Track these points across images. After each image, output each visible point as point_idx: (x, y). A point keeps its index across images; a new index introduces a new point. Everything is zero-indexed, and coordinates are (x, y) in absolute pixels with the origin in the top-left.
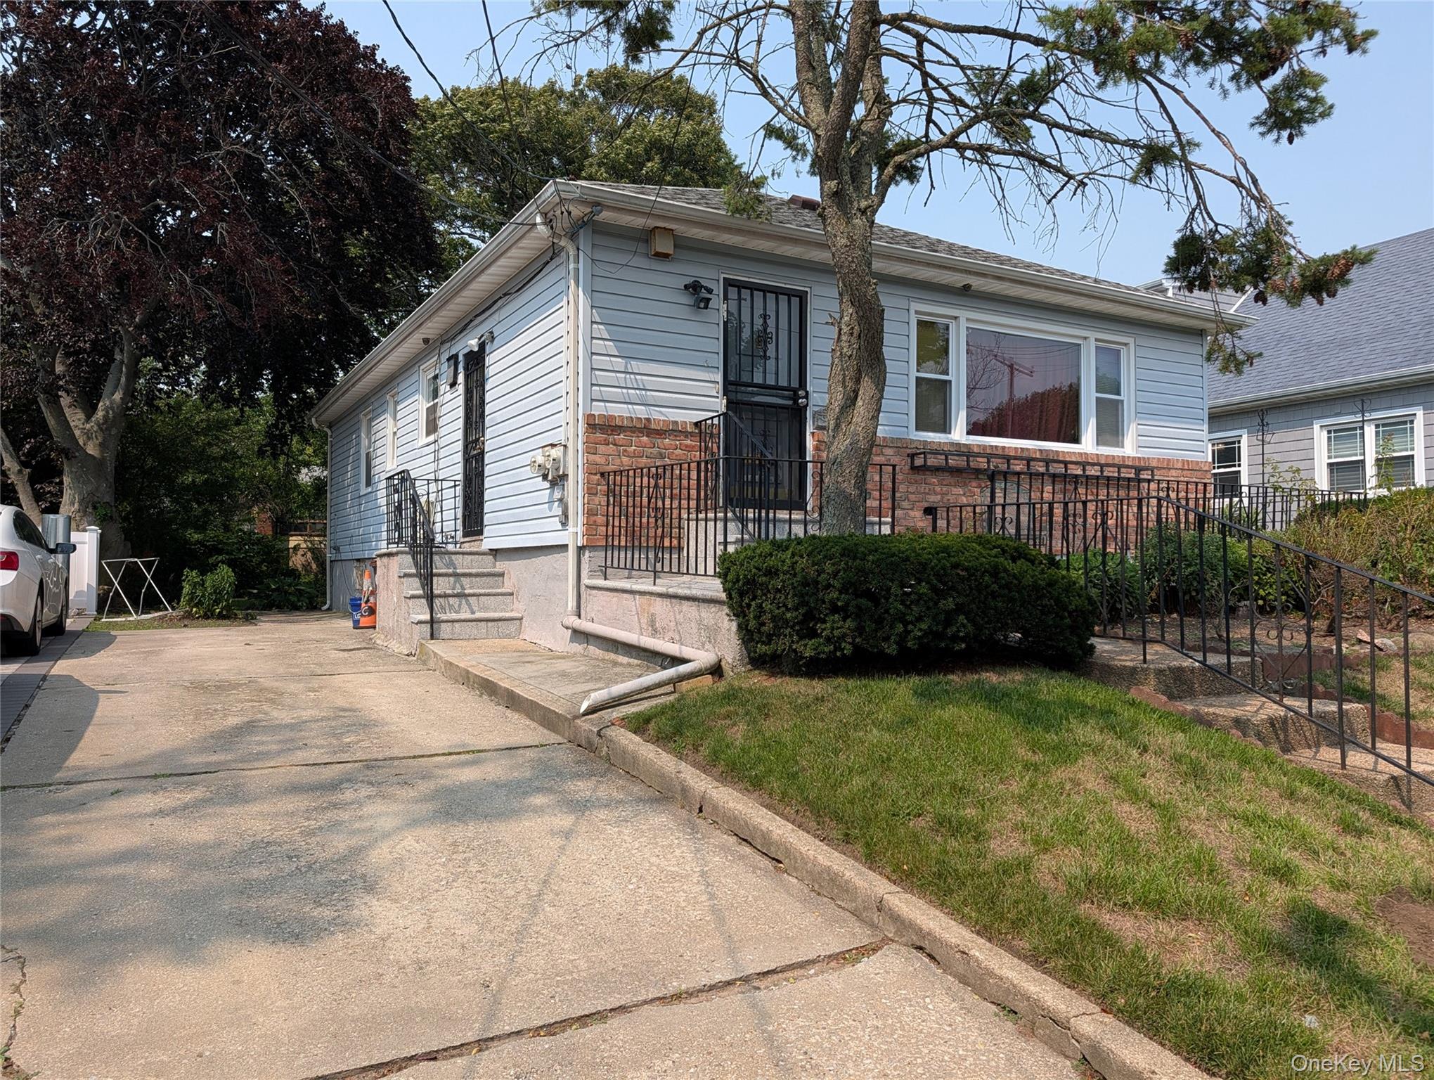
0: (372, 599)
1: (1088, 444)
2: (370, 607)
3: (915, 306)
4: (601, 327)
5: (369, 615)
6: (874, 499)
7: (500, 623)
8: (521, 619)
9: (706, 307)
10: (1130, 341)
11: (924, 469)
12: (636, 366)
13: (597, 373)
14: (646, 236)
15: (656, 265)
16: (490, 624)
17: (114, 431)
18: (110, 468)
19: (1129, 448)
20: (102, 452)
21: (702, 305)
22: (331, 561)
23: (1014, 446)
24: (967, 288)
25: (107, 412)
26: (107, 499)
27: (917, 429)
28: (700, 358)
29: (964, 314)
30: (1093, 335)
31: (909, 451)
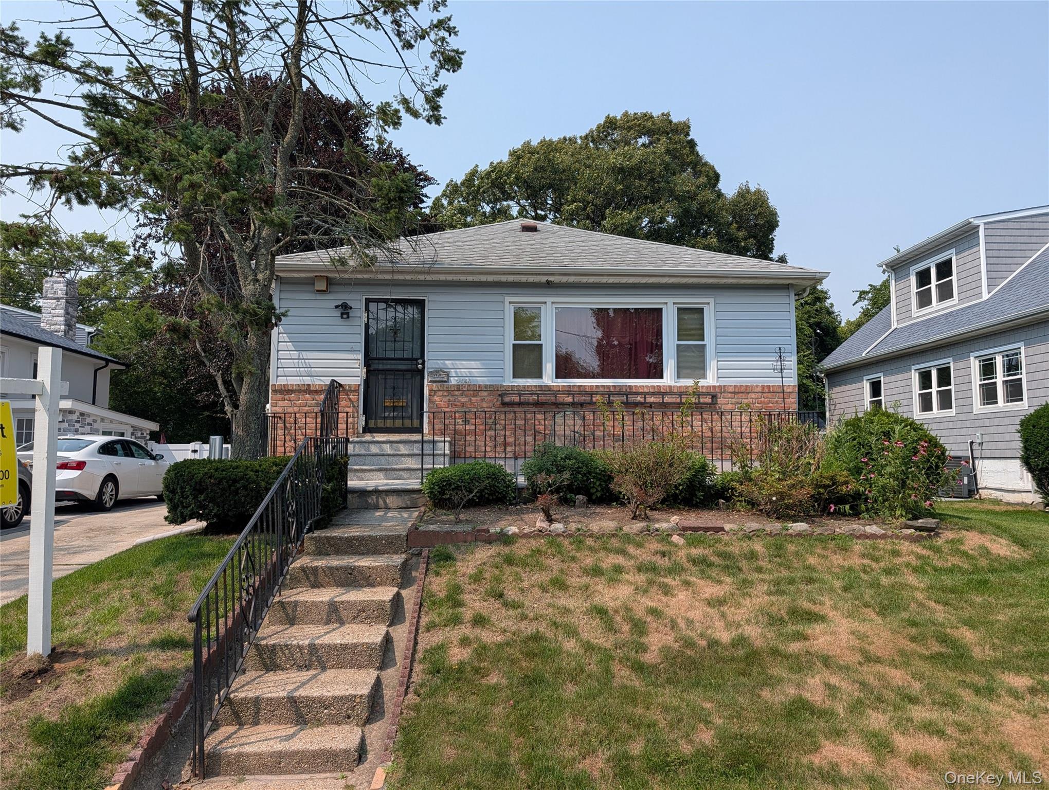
1: (669, 379)
3: (508, 299)
4: (285, 335)
6: (472, 424)
9: (348, 317)
10: (711, 301)
11: (511, 404)
12: (305, 355)
13: (282, 361)
14: (310, 282)
15: (319, 297)
19: (710, 380)
21: (345, 316)
23: (589, 384)
24: (548, 282)
27: (514, 377)
28: (348, 346)
29: (549, 300)
30: (670, 301)
31: (500, 393)
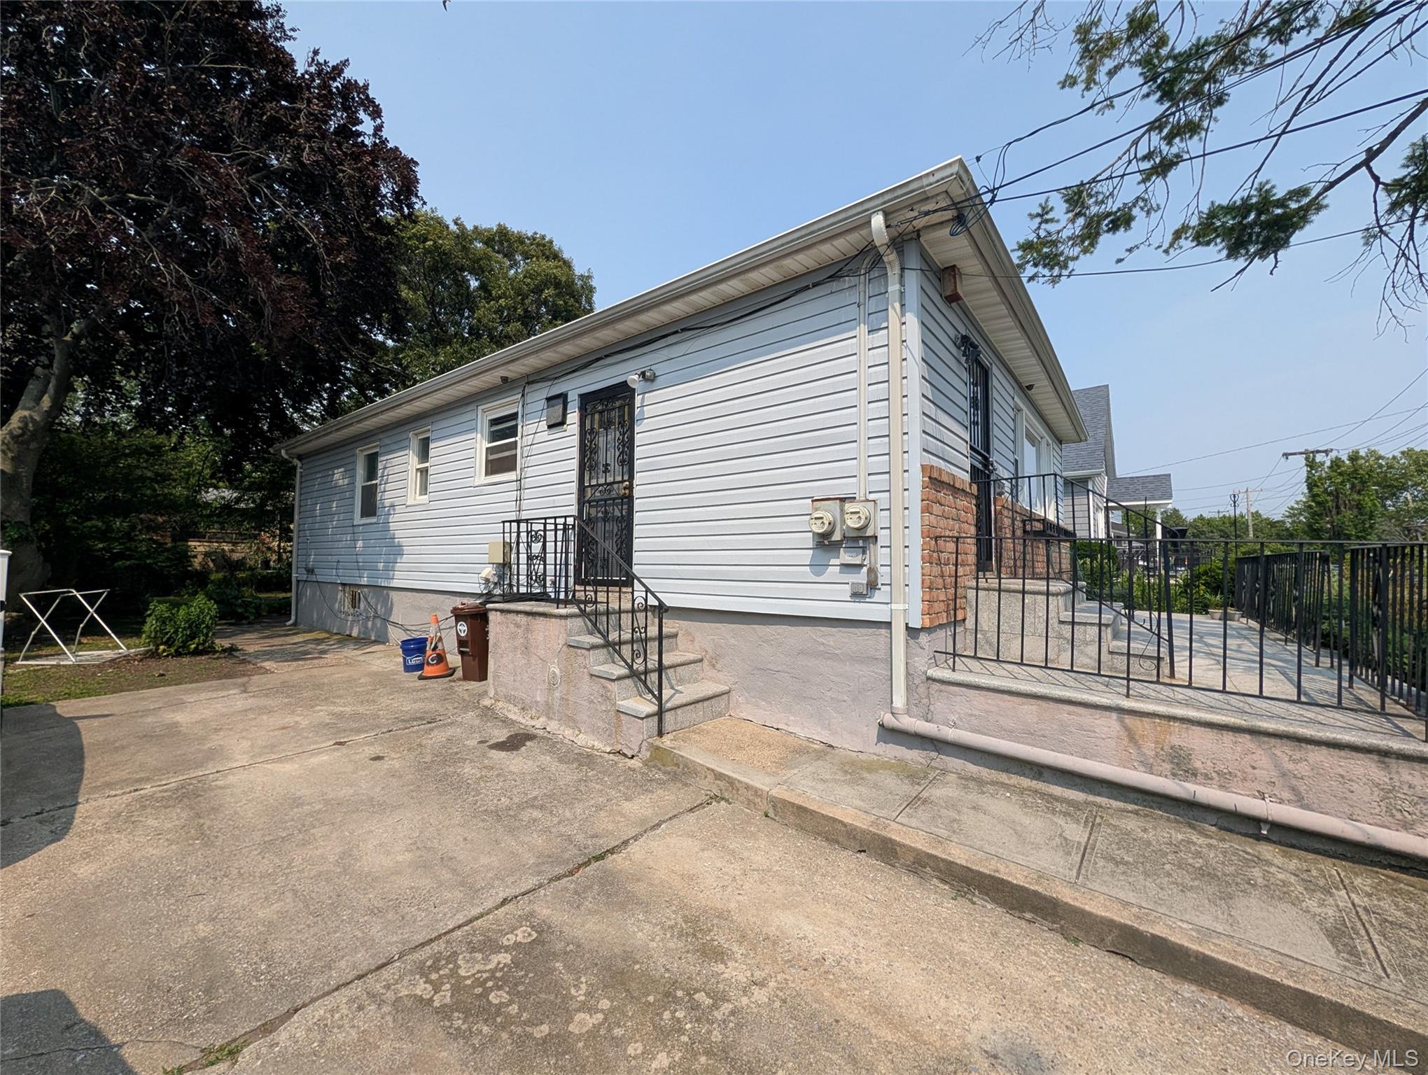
0: (440, 647)
2: (439, 655)
5: (437, 664)
7: (713, 700)
8: (728, 692)
16: (706, 704)
17: (33, 445)
18: (26, 484)
20: (16, 467)
22: (298, 581)
25: (26, 425)
26: (21, 517)
